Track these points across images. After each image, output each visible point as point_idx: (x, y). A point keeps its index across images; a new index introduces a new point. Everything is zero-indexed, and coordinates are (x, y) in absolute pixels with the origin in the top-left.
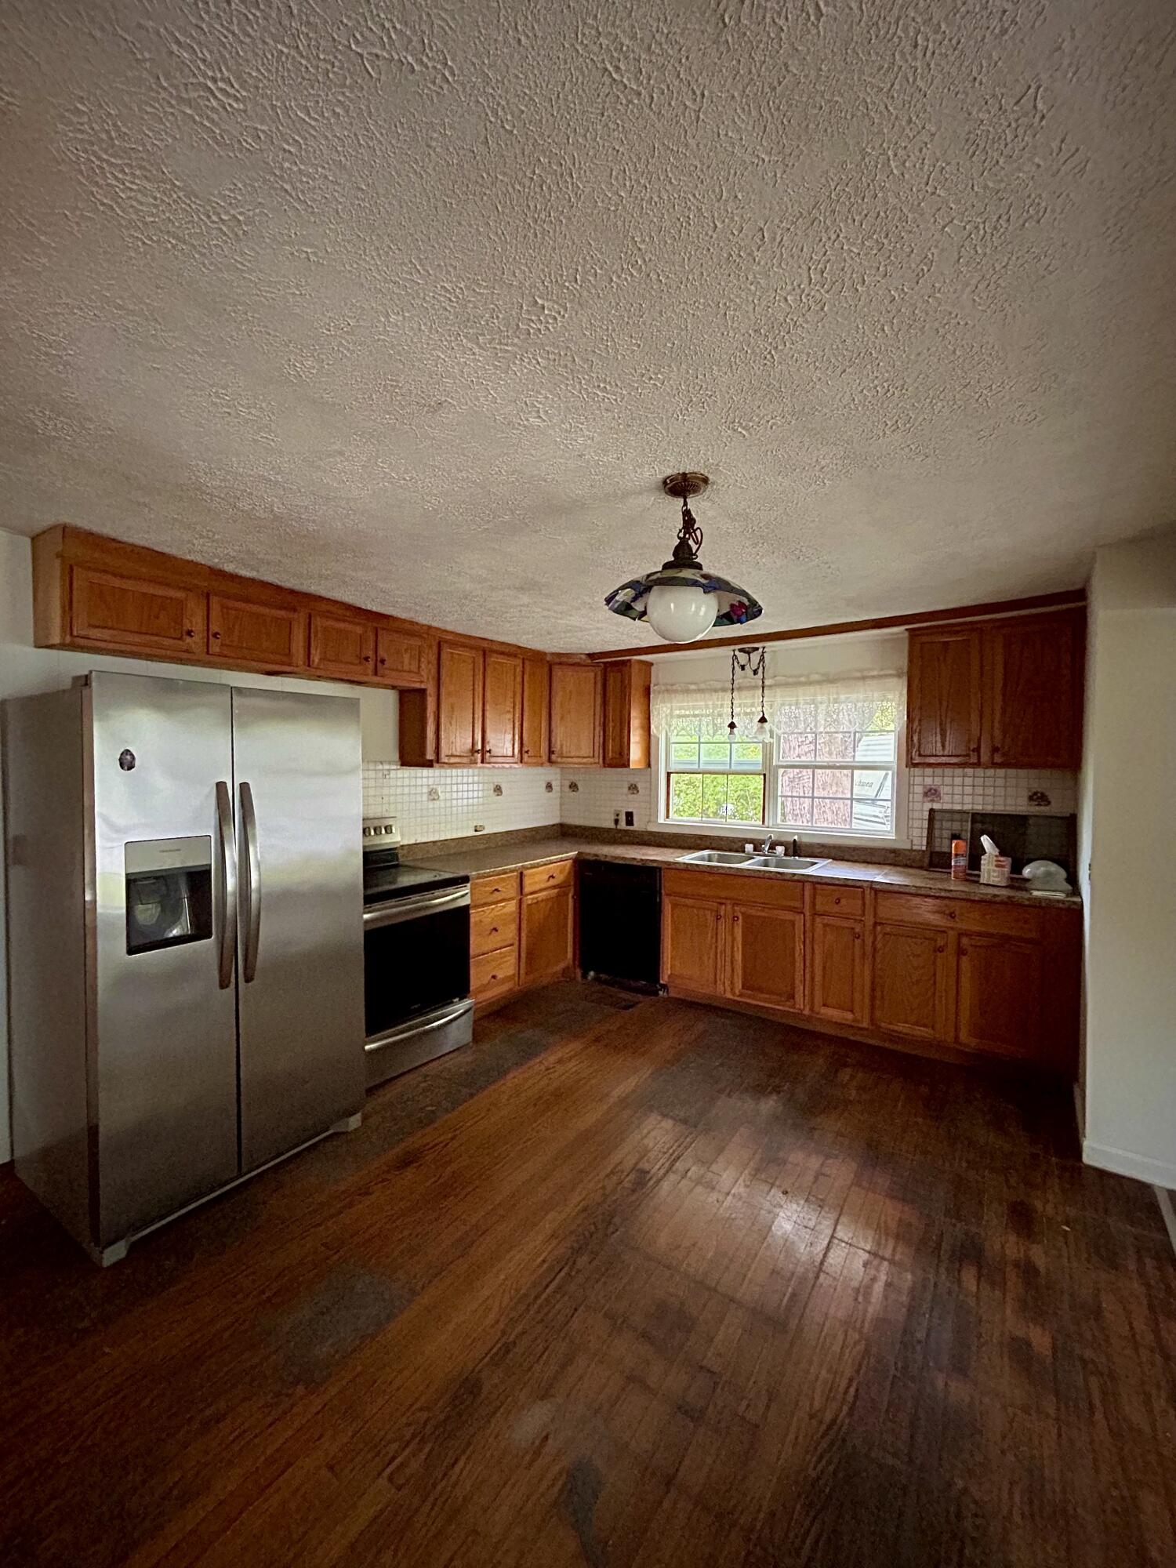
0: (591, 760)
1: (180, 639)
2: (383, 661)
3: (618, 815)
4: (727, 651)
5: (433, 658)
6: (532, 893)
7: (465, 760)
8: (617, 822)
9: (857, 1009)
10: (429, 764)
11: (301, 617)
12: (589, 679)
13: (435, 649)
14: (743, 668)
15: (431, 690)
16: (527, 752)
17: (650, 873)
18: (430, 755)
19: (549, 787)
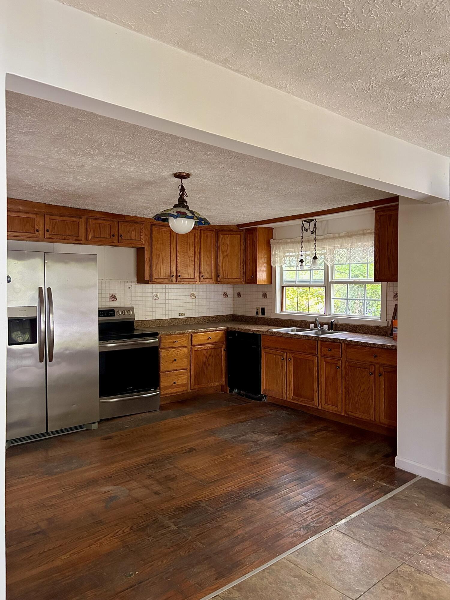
0: (239, 280)
1: (34, 233)
2: (121, 236)
3: (258, 309)
4: (299, 222)
5: (148, 233)
6: (197, 345)
7: (166, 280)
8: (257, 313)
9: (339, 404)
10: (147, 282)
11: (82, 221)
12: (237, 238)
13: (149, 228)
14: (307, 230)
15: (147, 248)
16: (202, 276)
17: (255, 337)
18: (147, 278)
19: (225, 295)
